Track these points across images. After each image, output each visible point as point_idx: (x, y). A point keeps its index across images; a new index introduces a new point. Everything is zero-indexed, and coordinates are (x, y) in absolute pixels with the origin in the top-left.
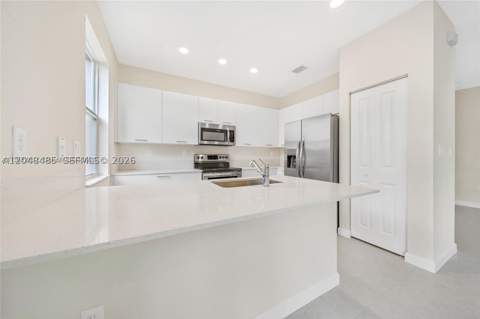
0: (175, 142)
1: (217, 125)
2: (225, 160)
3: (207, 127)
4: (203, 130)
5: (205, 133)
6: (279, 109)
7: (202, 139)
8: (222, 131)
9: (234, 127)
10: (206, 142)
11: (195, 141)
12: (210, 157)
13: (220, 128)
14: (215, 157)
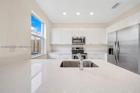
0: (64, 44)
1: (78, 37)
2: (82, 49)
3: (74, 38)
4: (73, 39)
5: (74, 40)
6: (106, 28)
7: (73, 42)
8: (80, 39)
9: (85, 37)
10: (74, 43)
11: (71, 43)
12: (77, 48)
13: (79, 38)
14: (79, 48)
